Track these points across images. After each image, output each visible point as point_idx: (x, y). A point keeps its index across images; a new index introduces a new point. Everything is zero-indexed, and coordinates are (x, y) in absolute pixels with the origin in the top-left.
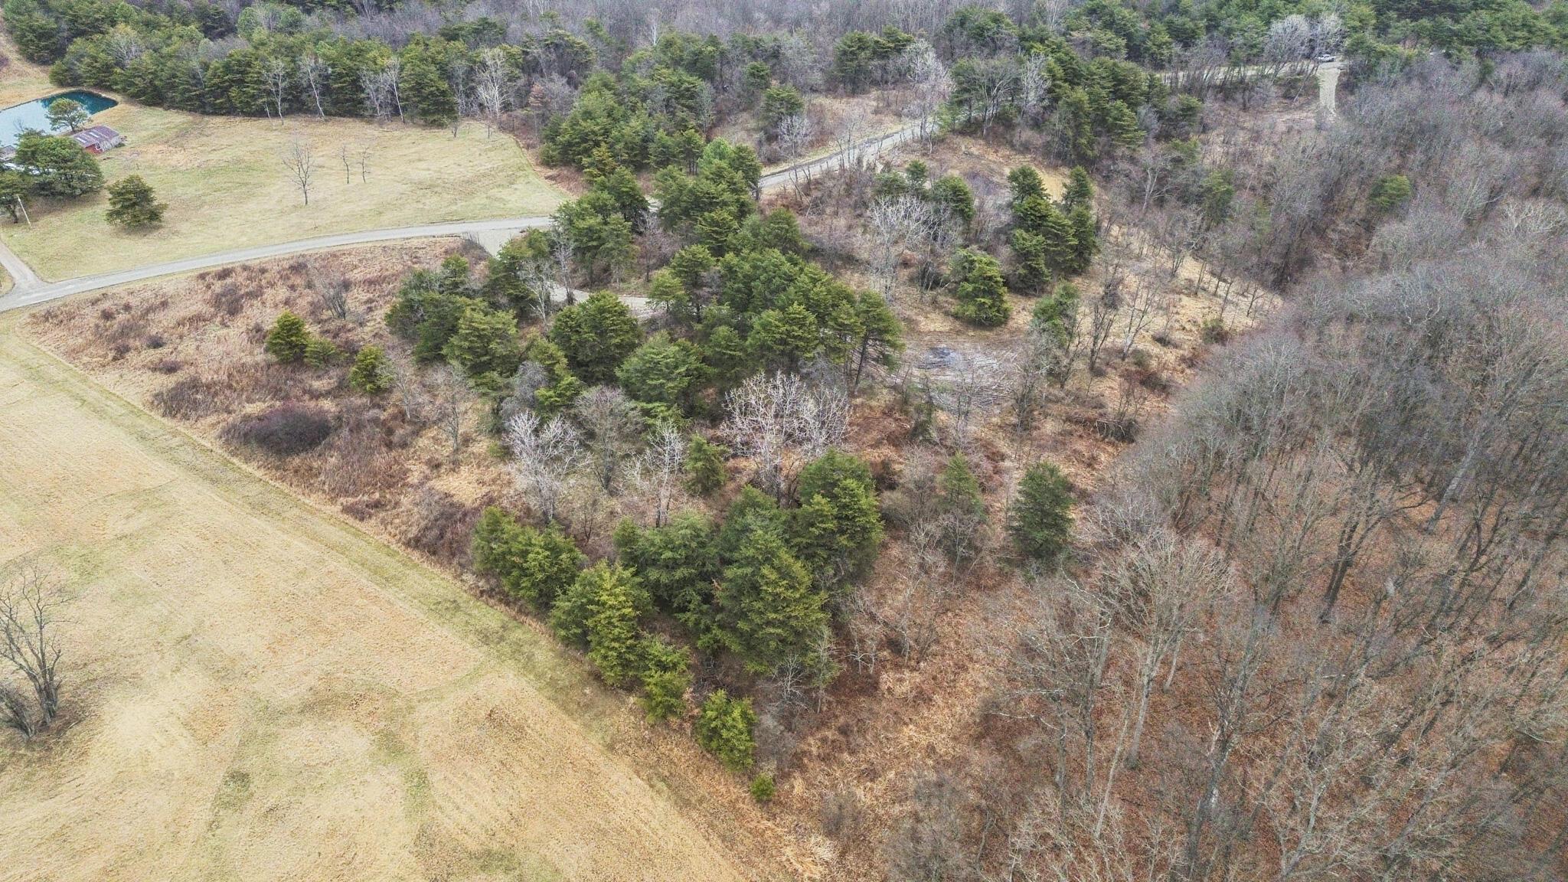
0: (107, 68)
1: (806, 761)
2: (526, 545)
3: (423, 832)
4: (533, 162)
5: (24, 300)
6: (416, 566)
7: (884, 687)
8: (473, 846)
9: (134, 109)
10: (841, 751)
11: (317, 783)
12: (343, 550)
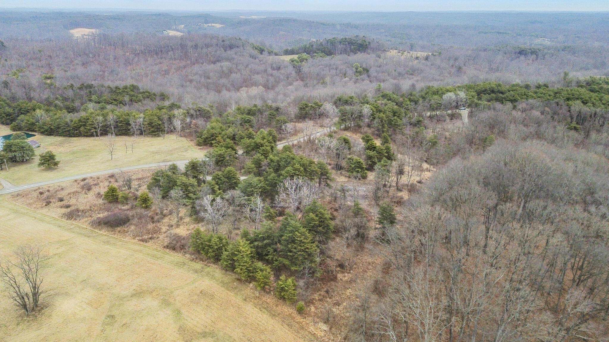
0: (33, 124)
1: (314, 301)
2: (210, 237)
3: (181, 327)
4: (193, 145)
5: (8, 191)
6: (168, 253)
7: (339, 279)
8: (199, 330)
9: (42, 137)
10: (326, 298)
11: (140, 316)
12: (141, 251)
